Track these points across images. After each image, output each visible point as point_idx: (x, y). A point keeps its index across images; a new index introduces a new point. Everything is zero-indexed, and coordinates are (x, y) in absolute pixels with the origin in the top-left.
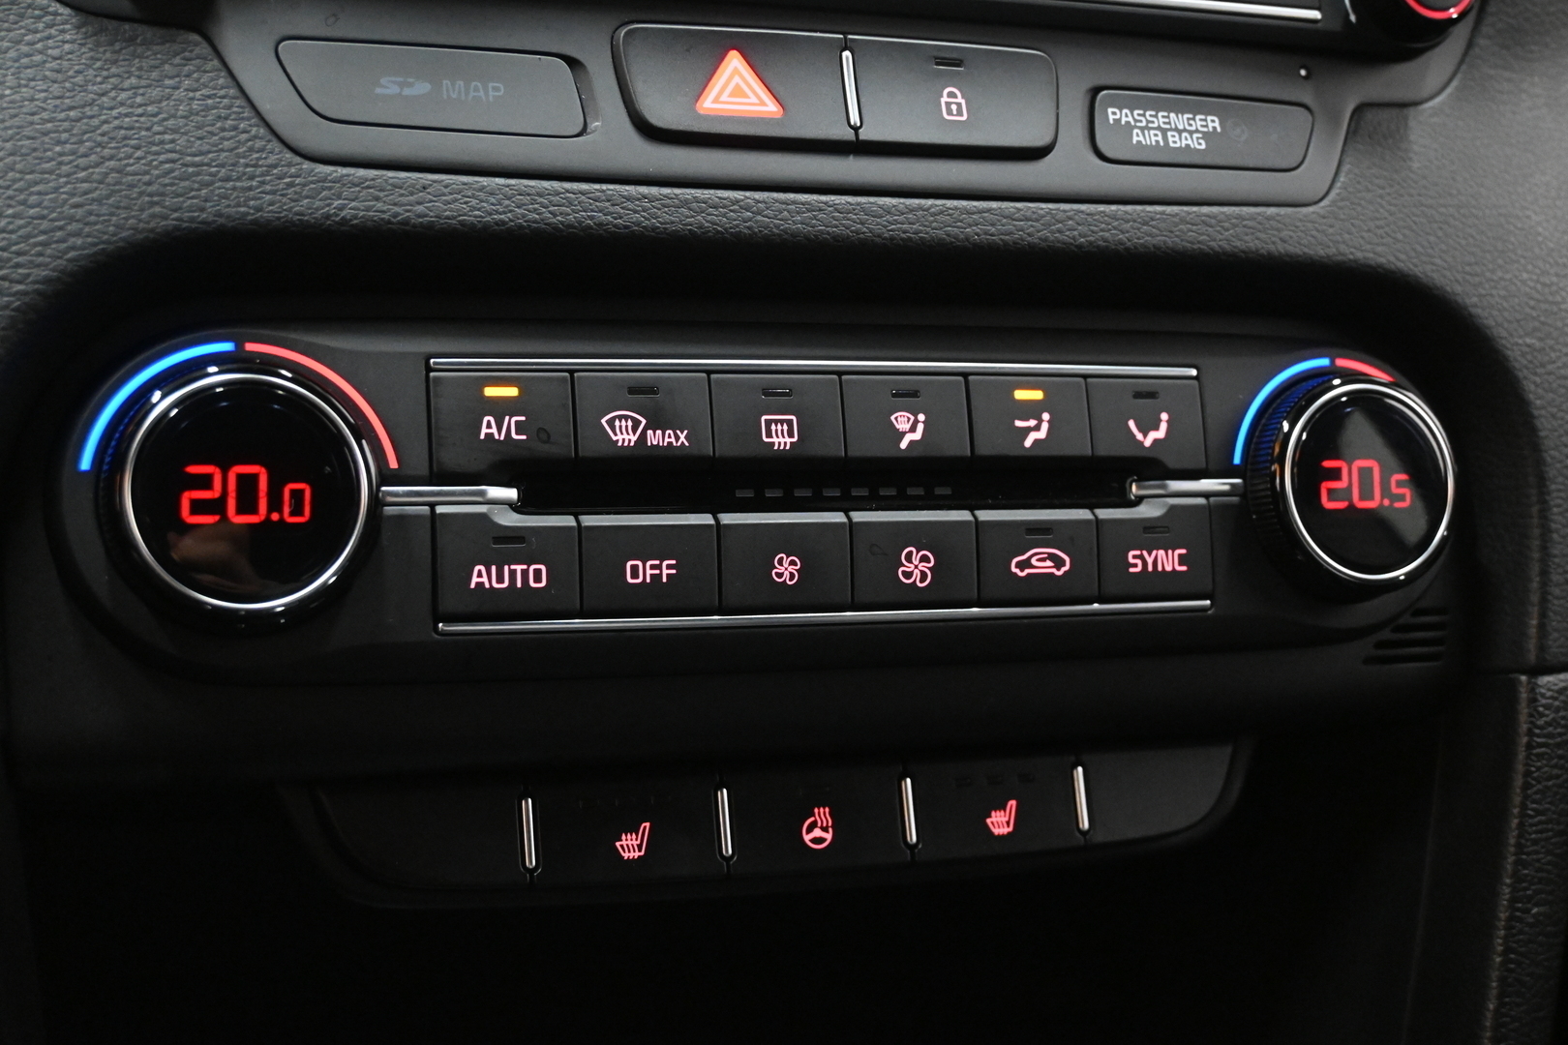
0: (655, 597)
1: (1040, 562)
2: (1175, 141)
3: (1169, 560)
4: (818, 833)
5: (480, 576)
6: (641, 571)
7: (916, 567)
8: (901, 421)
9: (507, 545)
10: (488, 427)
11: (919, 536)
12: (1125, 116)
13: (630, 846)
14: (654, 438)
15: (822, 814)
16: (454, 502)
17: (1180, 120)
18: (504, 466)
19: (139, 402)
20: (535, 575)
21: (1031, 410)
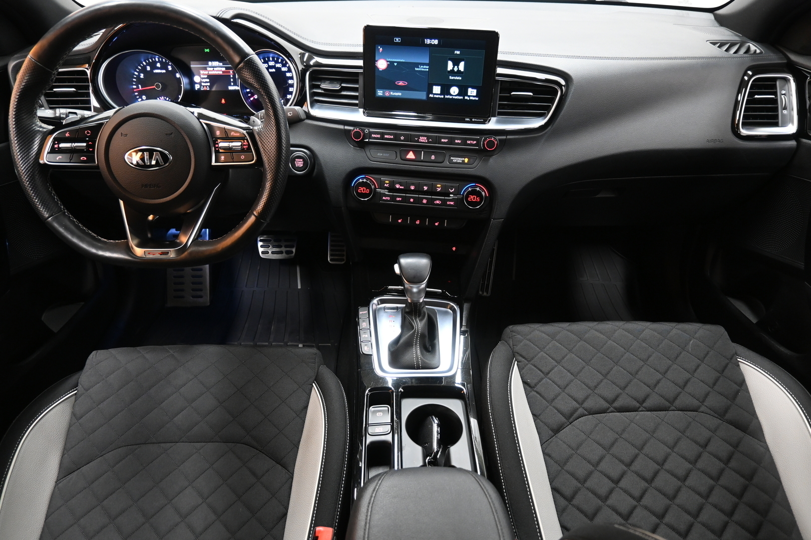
0: (399, 201)
1: (438, 202)
2: (458, 161)
3: (452, 203)
4: (418, 222)
5: (384, 198)
6: (398, 199)
7: (425, 201)
8: (425, 187)
9: (386, 196)
10: (385, 185)
11: (425, 198)
12: (453, 158)
13: (400, 221)
14: (401, 187)
15: (418, 221)
16: (382, 191)
17: (459, 159)
18: (386, 188)
19: (359, 179)
20: (389, 198)
21: (439, 187)
